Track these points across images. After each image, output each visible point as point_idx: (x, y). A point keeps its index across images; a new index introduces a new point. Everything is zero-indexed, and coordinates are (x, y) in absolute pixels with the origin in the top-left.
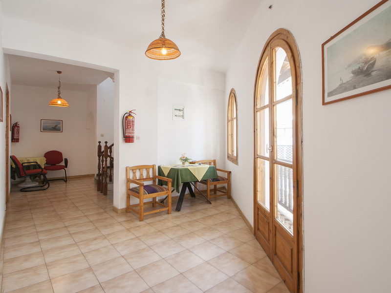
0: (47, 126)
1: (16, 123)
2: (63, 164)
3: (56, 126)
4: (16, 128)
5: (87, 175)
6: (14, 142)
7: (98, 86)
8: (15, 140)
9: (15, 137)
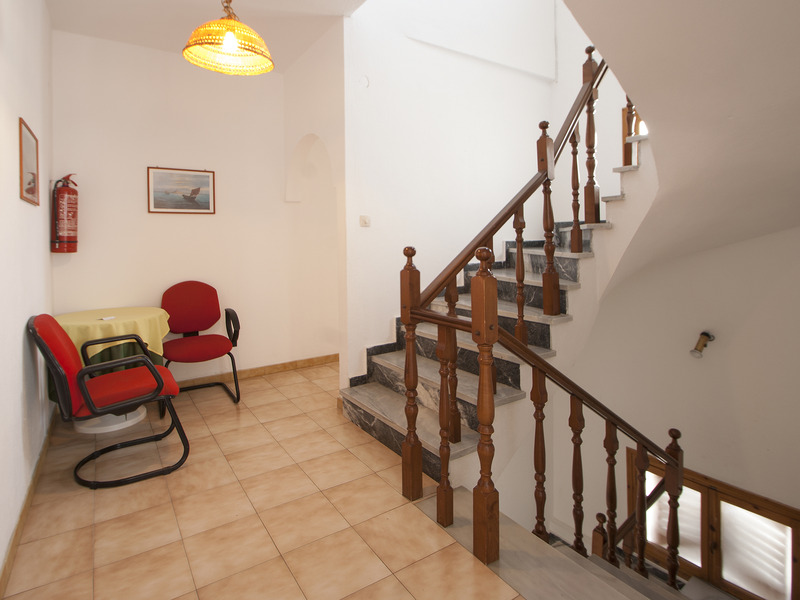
0: (167, 193)
1: (67, 179)
2: (220, 329)
3: (196, 192)
4: (66, 196)
5: (291, 363)
6: (60, 250)
7: (346, 21)
8: (62, 243)
9: (64, 233)
